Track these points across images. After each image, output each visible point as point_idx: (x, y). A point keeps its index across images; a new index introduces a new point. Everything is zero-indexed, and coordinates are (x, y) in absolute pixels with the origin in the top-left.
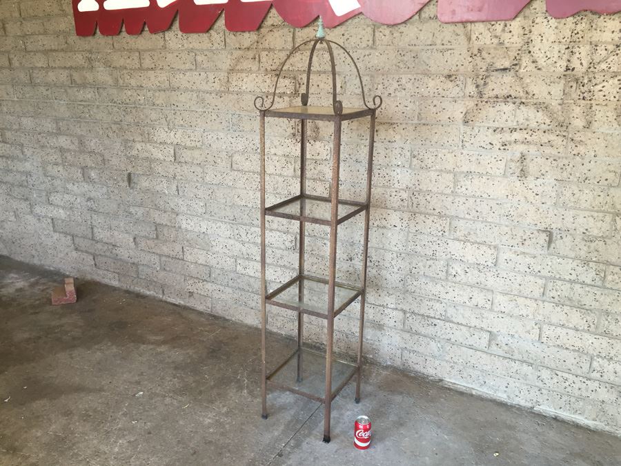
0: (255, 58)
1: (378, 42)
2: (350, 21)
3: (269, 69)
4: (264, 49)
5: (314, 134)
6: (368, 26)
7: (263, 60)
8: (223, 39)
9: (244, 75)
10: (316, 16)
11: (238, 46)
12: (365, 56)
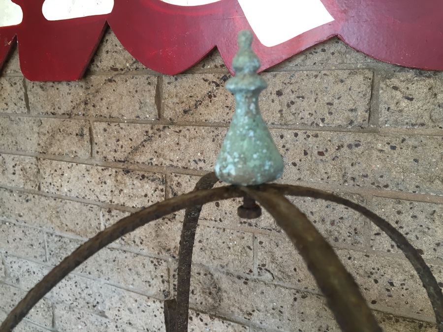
0: (82, 135)
1: (383, 115)
2: (299, 60)
3: (110, 157)
4: (100, 118)
5: (210, 300)
6: (353, 72)
7: (99, 138)
8: (22, 93)
9: (64, 165)
10: (209, 47)
11: (49, 109)
12: (339, 148)
